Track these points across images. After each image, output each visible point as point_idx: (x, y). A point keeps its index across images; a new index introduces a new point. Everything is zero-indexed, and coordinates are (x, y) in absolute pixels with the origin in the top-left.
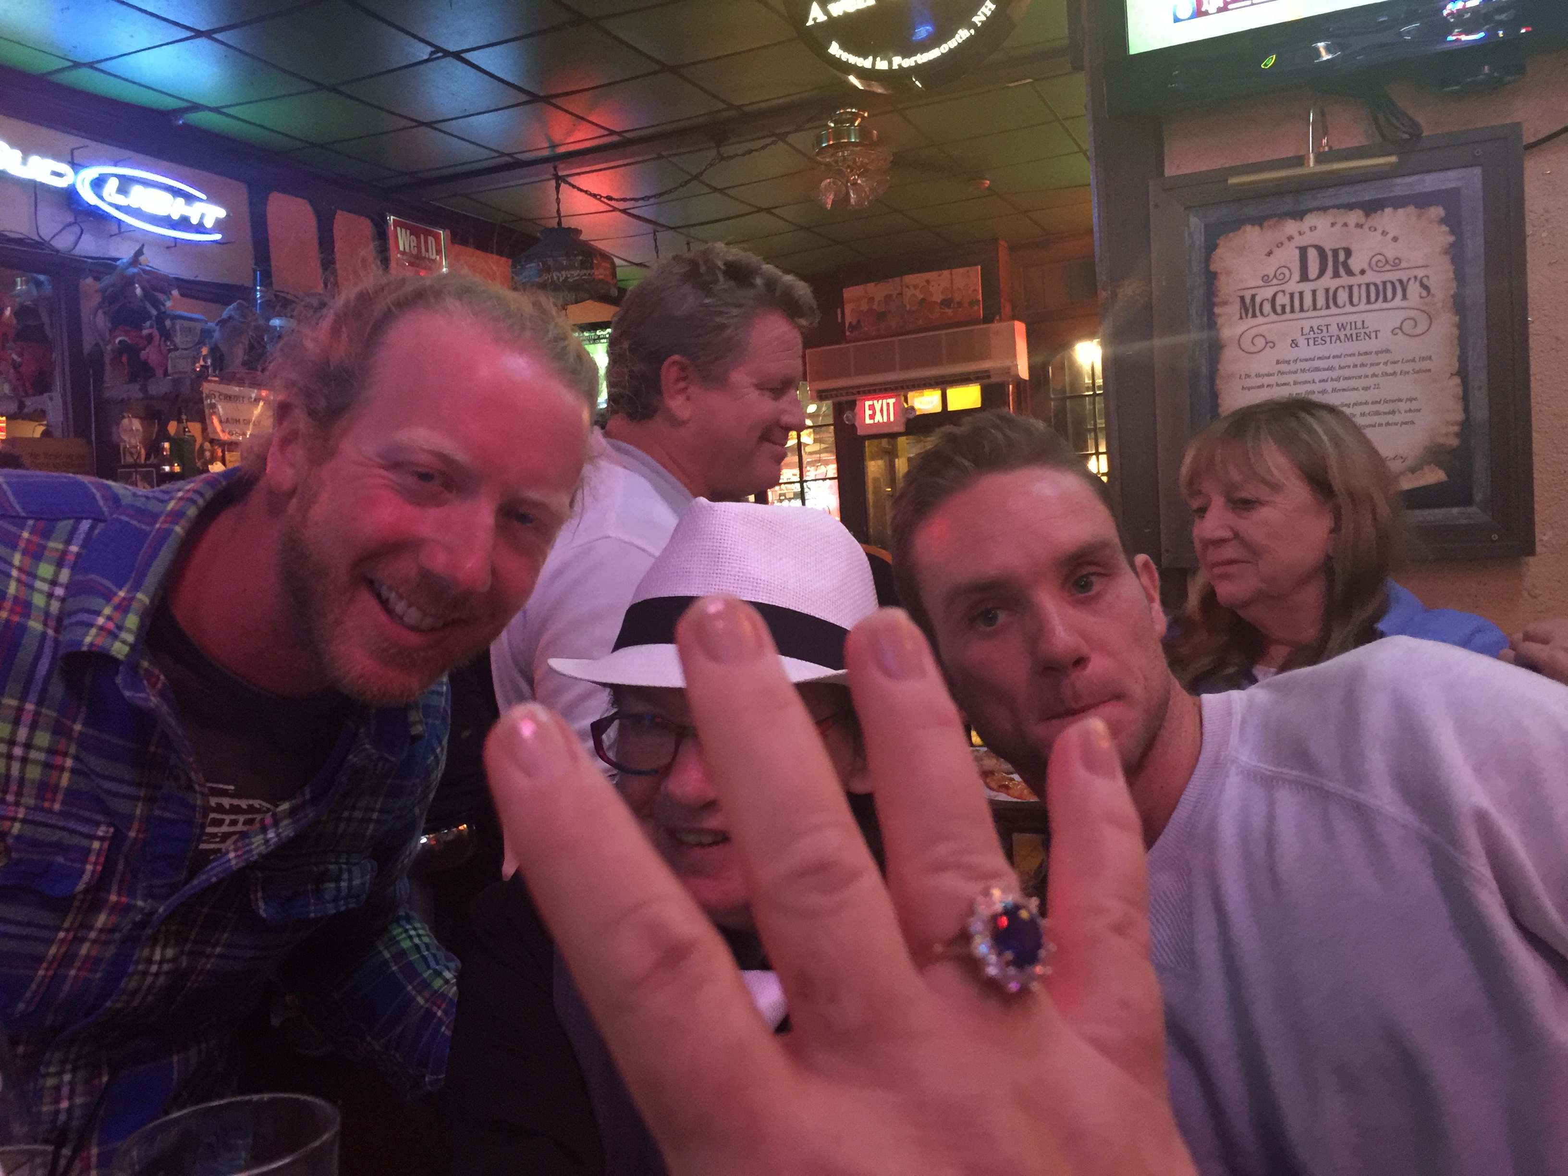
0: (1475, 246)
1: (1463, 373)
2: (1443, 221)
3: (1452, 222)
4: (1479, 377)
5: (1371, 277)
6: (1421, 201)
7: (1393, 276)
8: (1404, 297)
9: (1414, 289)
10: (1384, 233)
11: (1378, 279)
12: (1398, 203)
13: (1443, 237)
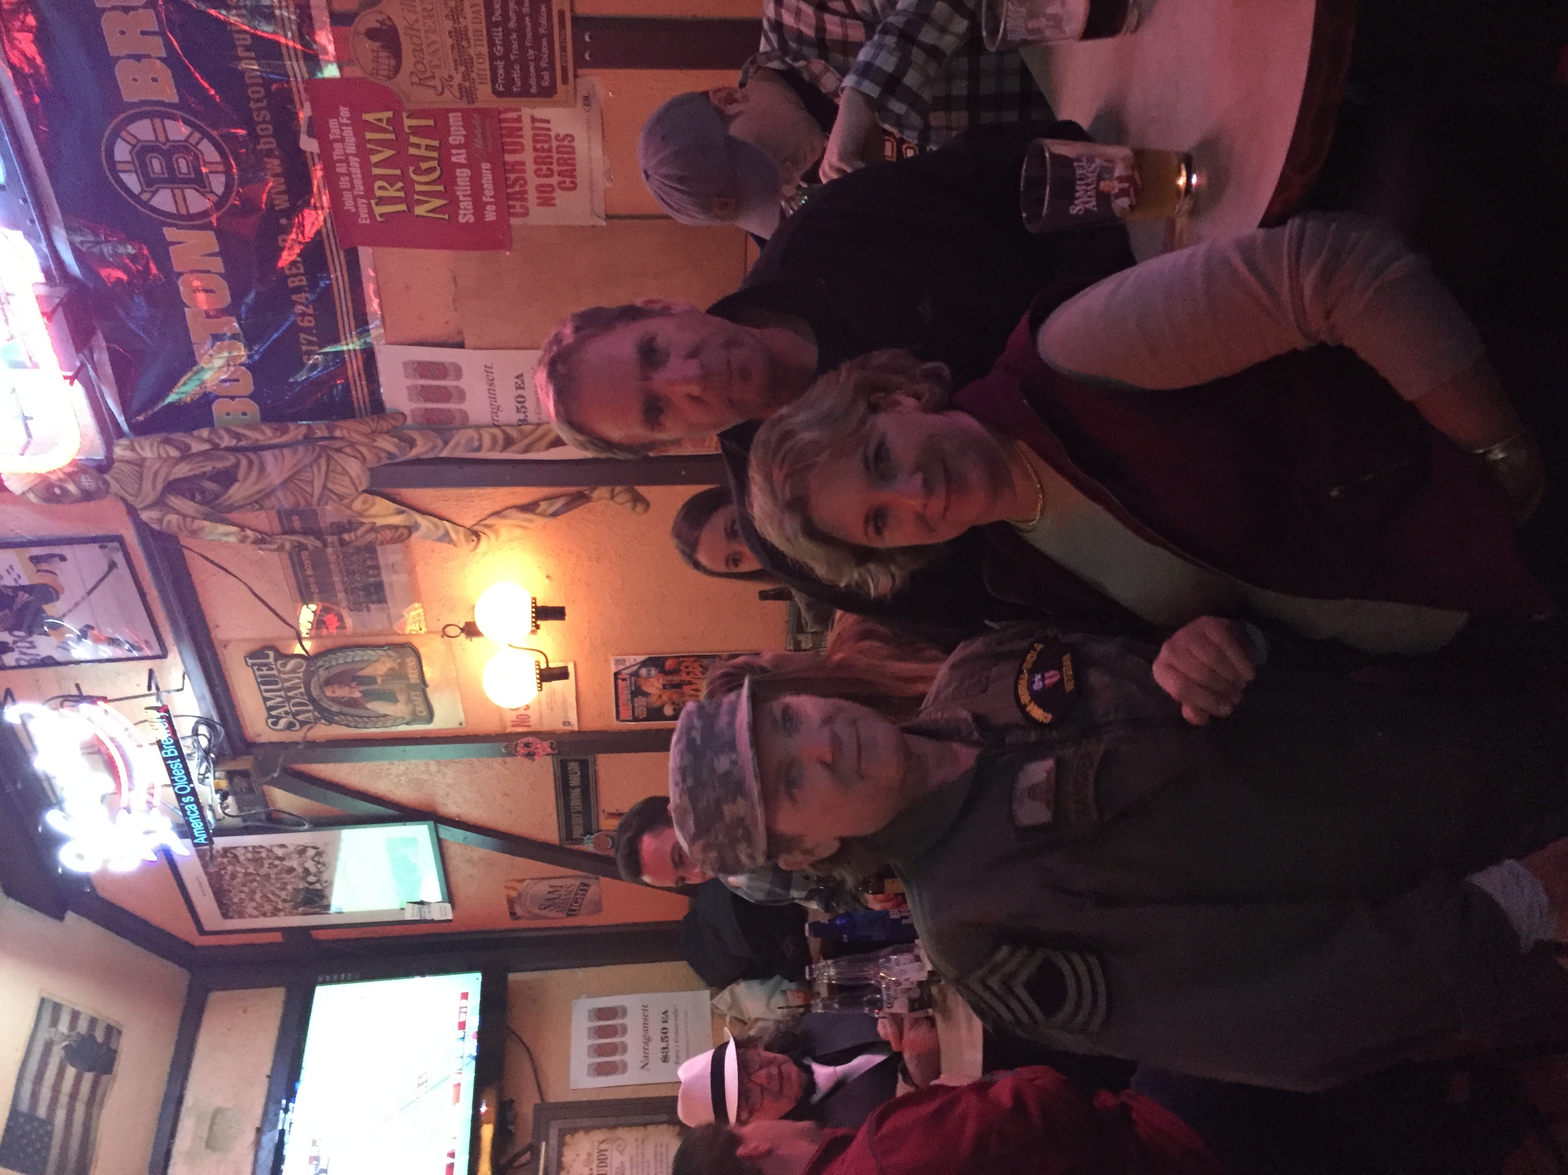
0: (586, 1122)
1: (645, 1125)
2: (573, 1135)
3: (574, 1131)
4: (649, 1118)
5: (594, 1166)
6: (562, 1144)
7: (596, 1155)
8: (606, 1150)
9: (604, 1146)
10: (574, 1160)
11: (596, 1162)
12: (560, 1154)
13: (580, 1135)
